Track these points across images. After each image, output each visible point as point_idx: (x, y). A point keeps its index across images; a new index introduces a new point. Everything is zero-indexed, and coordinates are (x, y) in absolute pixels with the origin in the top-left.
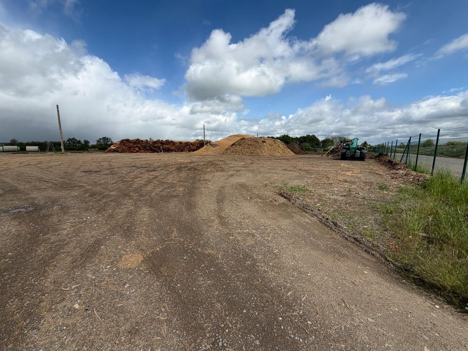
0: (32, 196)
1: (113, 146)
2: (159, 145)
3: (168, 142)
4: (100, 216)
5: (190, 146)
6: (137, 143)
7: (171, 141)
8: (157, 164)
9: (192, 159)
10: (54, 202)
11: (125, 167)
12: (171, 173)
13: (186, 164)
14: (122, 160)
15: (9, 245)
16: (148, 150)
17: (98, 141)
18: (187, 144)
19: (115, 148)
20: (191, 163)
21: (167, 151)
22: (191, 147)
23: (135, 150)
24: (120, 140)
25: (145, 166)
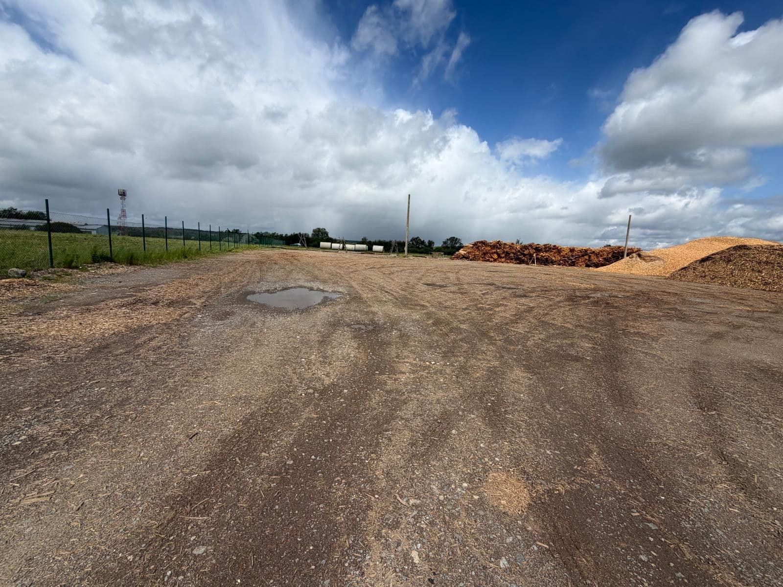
0: (373, 309)
1: (463, 250)
2: (532, 251)
3: (548, 248)
4: (448, 364)
5: (590, 257)
6: (497, 248)
7: (555, 246)
8: (528, 285)
9: (596, 282)
10: (394, 323)
11: (478, 284)
12: (557, 305)
13: (584, 290)
14: (474, 272)
15: (346, 377)
16: (512, 259)
17: (445, 243)
18: (585, 253)
19: (465, 253)
20: (596, 290)
21: (544, 263)
22: (592, 258)
23: (492, 257)
24: (473, 241)
25: (508, 286)
